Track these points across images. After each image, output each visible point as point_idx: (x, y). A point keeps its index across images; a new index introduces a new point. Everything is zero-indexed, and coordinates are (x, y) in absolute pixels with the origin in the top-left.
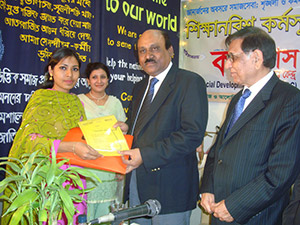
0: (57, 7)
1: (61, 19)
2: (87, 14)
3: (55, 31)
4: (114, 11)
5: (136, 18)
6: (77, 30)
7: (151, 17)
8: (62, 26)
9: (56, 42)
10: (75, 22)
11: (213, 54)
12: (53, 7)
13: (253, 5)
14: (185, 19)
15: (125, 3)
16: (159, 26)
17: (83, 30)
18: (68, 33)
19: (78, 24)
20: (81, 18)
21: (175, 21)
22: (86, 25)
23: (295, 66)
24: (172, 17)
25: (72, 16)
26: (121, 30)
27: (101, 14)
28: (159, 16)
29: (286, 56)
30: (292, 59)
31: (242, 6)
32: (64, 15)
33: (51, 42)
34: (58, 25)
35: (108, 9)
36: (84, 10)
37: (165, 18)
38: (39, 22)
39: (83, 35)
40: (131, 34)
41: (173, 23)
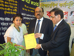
1: (10, 3)
3: (8, 6)
5: (28, 3)
7: (32, 3)
8: (10, 5)
9: (9, 9)
11: (47, 12)
14: (40, 3)
16: (34, 5)
17: (15, 6)
18: (12, 7)
19: (14, 4)
20: (15, 3)
22: (16, 5)
23: (67, 16)
25: (12, 2)
28: (34, 2)
29: (65, 13)
30: (66, 14)
33: (7, 9)
34: (9, 5)
35: (22, 0)
36: (16, 1)
37: (36, 3)
38: (4, 4)
39: (15, 7)
40: (27, 7)
41: (38, 4)
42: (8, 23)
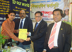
0: (2, 3)
1: (3, 6)
2: (9, 5)
4: (15, 3)
5: (20, 5)
6: (6, 8)
7: (23, 4)
8: (3, 7)
9: (2, 11)
10: (6, 6)
12: (1, 3)
13: (45, 2)
14: (31, 4)
15: (17, 2)
16: (25, 6)
18: (5, 9)
19: (7, 7)
21: (29, 5)
22: (8, 7)
24: (28, 4)
25: (5, 5)
26: (16, 7)
27: (11, 4)
28: (25, 4)
31: (43, 2)
32: (4, 5)
35: (13, 3)
36: (8, 4)
37: (27, 4)
39: (8, 9)
40: (19, 8)
41: (28, 5)
42: (1, 22)
